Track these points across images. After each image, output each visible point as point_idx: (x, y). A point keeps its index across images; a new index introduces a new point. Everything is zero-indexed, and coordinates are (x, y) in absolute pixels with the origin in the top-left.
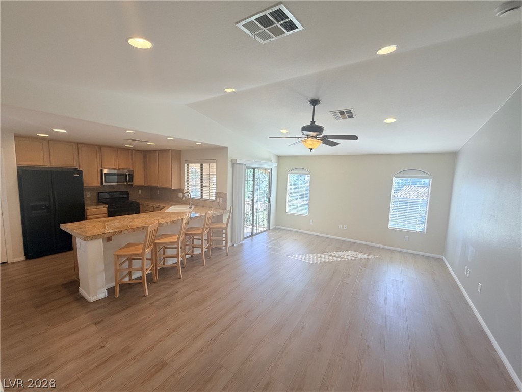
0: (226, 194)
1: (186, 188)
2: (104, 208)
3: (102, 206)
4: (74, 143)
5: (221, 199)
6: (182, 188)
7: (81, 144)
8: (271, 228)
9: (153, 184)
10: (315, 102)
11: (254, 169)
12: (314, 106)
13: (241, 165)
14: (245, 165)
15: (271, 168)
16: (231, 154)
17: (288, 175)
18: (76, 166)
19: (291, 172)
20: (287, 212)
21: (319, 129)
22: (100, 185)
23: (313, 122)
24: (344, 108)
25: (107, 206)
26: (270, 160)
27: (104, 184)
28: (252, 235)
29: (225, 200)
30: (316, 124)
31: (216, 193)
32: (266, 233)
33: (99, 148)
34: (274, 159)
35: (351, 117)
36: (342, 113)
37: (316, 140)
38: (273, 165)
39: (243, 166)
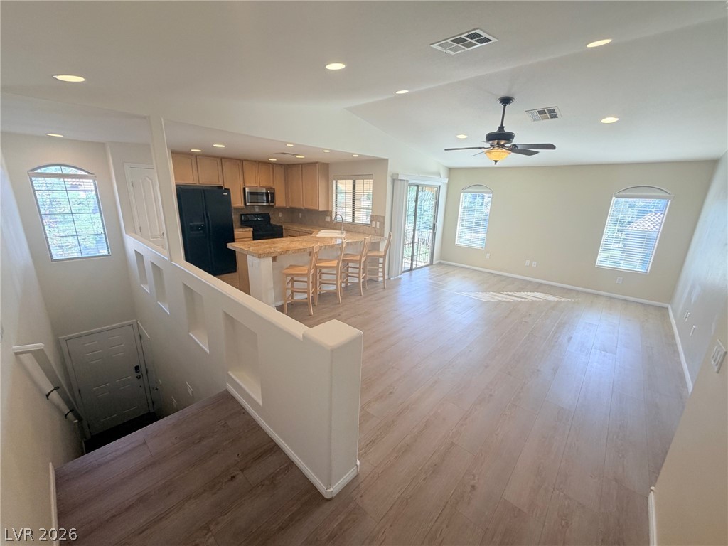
0: (384, 217)
1: (334, 210)
2: (249, 232)
3: (248, 229)
4: (218, 157)
5: (378, 223)
6: (330, 210)
7: (224, 158)
8: (435, 262)
9: (296, 205)
10: (506, 101)
11: (418, 186)
12: (505, 106)
13: (403, 182)
14: (408, 181)
15: (439, 185)
16: (392, 168)
17: (462, 194)
18: (221, 184)
19: (465, 190)
20: (456, 243)
21: (509, 137)
22: (243, 205)
23: (501, 128)
24: (546, 106)
25: (252, 229)
26: (439, 174)
27: (248, 204)
28: (411, 269)
29: (383, 224)
30: (506, 130)
31: (371, 216)
32: (427, 268)
33: (241, 162)
34: (443, 173)
35: (556, 116)
36: (542, 112)
37: (504, 150)
38: (443, 181)
39: (406, 183)
